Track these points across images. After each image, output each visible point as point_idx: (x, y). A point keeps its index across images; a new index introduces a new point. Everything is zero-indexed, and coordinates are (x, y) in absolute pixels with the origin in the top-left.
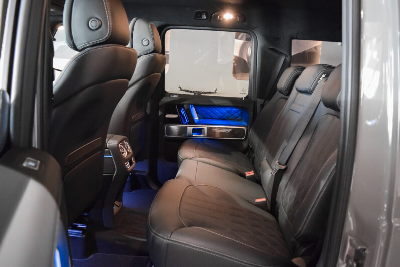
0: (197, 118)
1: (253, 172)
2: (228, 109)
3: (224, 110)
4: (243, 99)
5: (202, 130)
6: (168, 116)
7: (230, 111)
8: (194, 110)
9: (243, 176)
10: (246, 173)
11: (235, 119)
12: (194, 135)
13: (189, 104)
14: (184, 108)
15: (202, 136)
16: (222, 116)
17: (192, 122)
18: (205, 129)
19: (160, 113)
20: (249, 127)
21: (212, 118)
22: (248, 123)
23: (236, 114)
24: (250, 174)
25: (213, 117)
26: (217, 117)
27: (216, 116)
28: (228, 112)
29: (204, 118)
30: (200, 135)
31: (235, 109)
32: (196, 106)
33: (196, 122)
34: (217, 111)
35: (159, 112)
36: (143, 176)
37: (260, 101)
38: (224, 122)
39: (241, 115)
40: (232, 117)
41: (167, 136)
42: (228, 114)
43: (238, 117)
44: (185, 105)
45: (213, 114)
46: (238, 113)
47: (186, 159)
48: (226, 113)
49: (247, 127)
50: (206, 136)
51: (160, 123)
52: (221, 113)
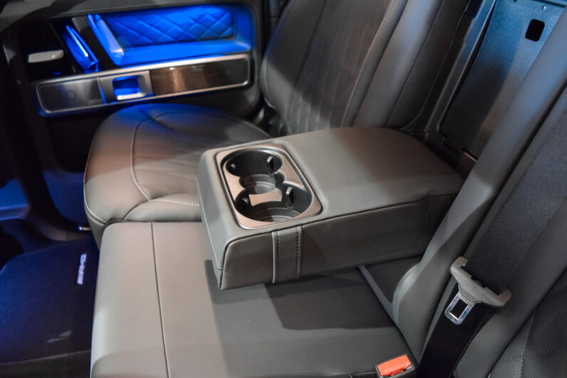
0: (117, 50)
2: (196, 12)
3: (184, 17)
5: (139, 80)
6: (34, 58)
7: (202, 16)
8: (102, 30)
11: (216, 37)
12: (120, 98)
13: (85, 15)
14: (72, 26)
15: (140, 94)
16: (182, 34)
17: (106, 62)
18: (147, 75)
19: (9, 55)
20: (255, 55)
21: (156, 43)
22: (252, 43)
23: (218, 23)
25: (160, 40)
27: (165, 36)
28: (196, 21)
29: (136, 46)
30: (136, 92)
31: (212, 11)
32: (106, 16)
35: (6, 50)
36: (18, 220)
39: (232, 23)
40: (208, 31)
41: (48, 112)
42: (197, 25)
43: (225, 30)
44: (73, 19)
45: (159, 32)
46: (222, 19)
47: (112, 221)
48: (191, 25)
49: (250, 53)
50: (151, 93)
51: (19, 82)
52: (180, 26)
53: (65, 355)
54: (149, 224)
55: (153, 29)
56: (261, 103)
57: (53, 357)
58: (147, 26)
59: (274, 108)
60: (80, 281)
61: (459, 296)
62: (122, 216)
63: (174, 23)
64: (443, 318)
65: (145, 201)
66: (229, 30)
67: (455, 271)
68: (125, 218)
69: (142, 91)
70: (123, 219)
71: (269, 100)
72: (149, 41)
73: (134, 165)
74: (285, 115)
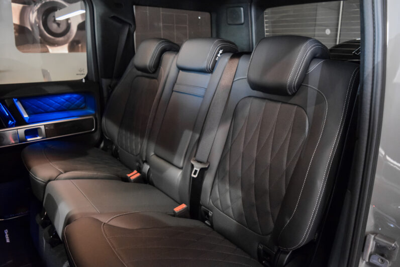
0: (26, 116)
1: (135, 172)
2: (67, 97)
3: (61, 99)
4: (84, 81)
5: (39, 131)
7: (70, 98)
9: (127, 180)
10: (129, 175)
11: (77, 108)
12: (29, 140)
13: (11, 98)
15: (39, 138)
16: (60, 107)
17: (21, 122)
18: (43, 128)
20: (97, 116)
21: (47, 112)
23: (78, 102)
24: (134, 175)
25: (48, 110)
26: (54, 109)
27: (52, 108)
28: (67, 101)
29: (35, 113)
30: (37, 137)
31: (75, 96)
33: (27, 120)
34: (51, 101)
37: (105, 82)
38: (65, 114)
39: (85, 102)
40: (73, 106)
42: (67, 103)
43: (82, 104)
44: (6, 100)
45: (48, 107)
46: (80, 100)
47: (49, 181)
48: (65, 102)
49: (95, 115)
50: (45, 136)
52: (59, 103)
55: (45, 105)
56: (102, 138)
58: (42, 103)
59: (110, 139)
60: (8, 241)
61: (195, 169)
63: (56, 102)
64: (193, 178)
65: (62, 173)
66: (83, 105)
67: (193, 162)
68: (57, 178)
69: (40, 136)
70: (55, 179)
71: (107, 136)
72: (43, 111)
74: (116, 142)
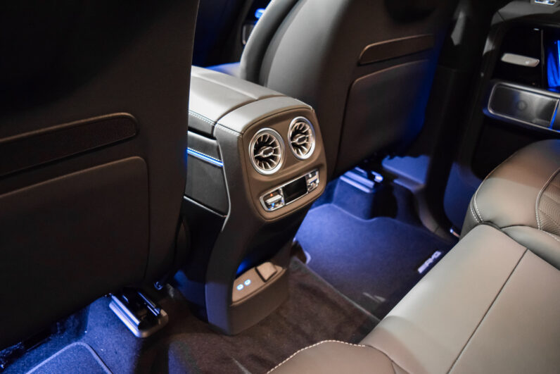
6: (508, 58)
19: (488, 46)
35: (487, 42)
41: (491, 112)
47: (490, 223)
51: (482, 75)
53: (368, 313)
54: (525, 249)
57: (358, 307)
60: (421, 270)
62: (501, 225)
65: (534, 226)
68: (503, 229)
70: (501, 228)
73: (545, 190)
